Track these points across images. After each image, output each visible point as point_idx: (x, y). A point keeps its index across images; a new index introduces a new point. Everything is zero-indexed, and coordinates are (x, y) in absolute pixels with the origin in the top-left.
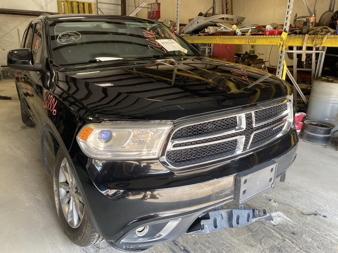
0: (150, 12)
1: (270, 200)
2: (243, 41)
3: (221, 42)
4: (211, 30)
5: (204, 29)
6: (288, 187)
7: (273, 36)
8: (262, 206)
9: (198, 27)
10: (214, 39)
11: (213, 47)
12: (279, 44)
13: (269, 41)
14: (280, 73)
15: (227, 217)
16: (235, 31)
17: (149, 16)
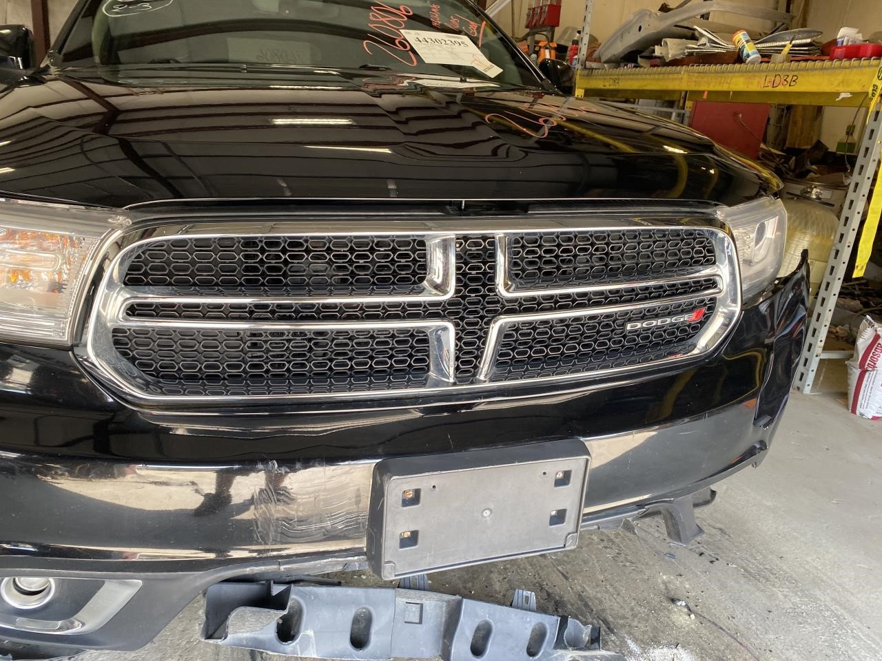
0: (534, 9)
1: (673, 601)
2: (757, 79)
3: (693, 84)
4: (672, 48)
5: (652, 48)
6: (770, 571)
7: (854, 62)
8: (630, 613)
9: (638, 42)
10: (675, 76)
11: (691, 112)
12: (871, 88)
13: (840, 78)
14: (861, 189)
15: (444, 619)
16: (741, 51)
17: (530, 19)
